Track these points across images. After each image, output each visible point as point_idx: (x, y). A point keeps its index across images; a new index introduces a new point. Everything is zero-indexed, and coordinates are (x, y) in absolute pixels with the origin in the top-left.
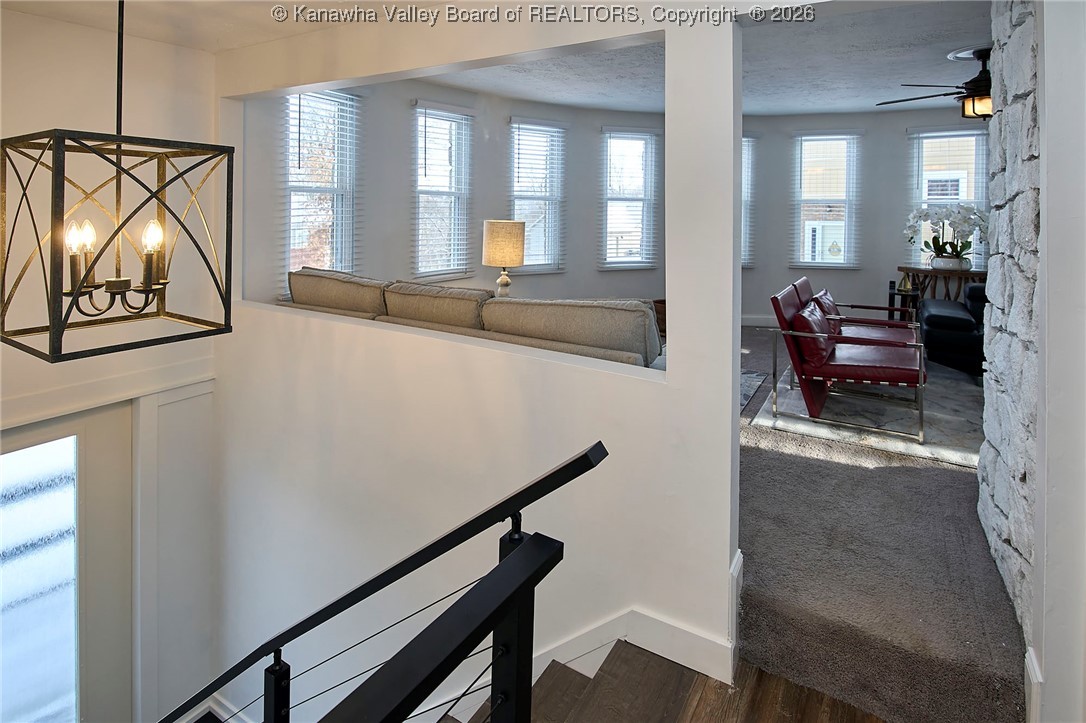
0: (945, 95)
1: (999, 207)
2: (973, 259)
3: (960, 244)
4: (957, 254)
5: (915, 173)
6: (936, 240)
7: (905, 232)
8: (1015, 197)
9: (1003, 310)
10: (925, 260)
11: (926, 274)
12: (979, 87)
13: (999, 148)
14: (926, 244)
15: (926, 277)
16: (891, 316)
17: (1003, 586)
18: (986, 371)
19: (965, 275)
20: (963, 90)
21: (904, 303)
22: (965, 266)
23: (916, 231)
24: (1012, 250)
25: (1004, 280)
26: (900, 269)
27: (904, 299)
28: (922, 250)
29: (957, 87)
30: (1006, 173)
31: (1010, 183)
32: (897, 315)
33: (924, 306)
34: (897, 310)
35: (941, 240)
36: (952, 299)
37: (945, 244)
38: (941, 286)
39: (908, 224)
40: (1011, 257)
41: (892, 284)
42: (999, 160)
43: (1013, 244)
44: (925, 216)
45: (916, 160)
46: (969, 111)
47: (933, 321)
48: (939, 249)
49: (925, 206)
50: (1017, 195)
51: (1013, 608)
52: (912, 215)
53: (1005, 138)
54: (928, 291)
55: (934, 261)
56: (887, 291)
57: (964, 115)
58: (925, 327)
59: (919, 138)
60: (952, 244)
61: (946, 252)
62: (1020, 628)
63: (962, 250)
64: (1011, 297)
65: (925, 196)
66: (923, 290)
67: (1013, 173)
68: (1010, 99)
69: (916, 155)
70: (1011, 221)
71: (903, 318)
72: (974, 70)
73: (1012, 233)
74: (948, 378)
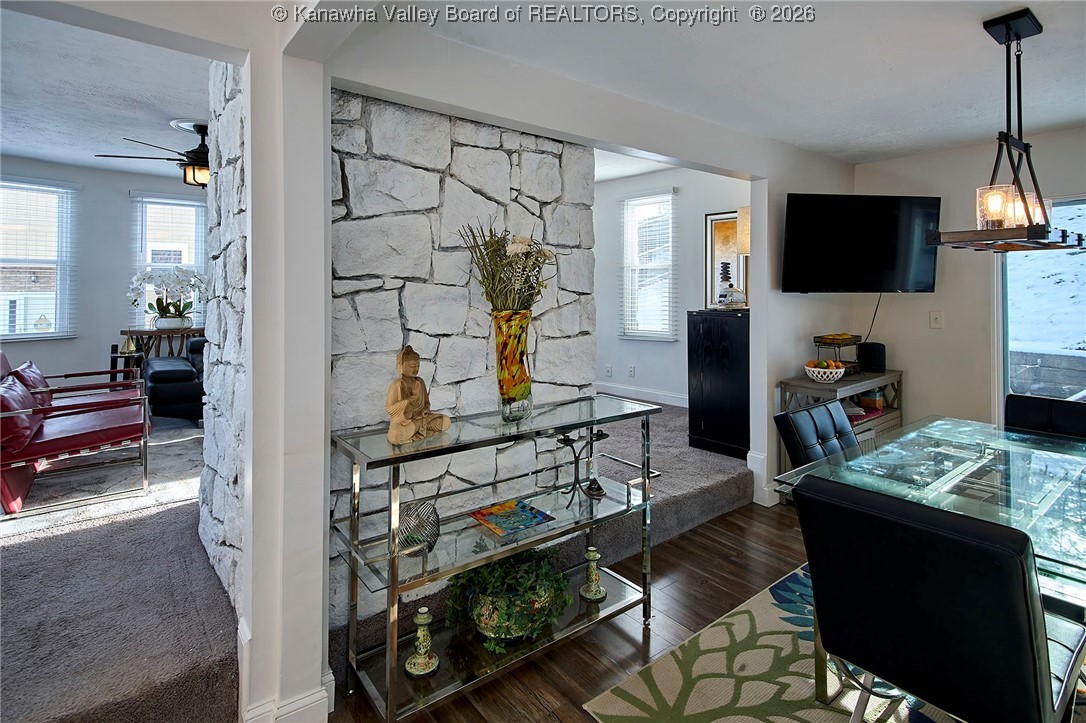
0: (168, 159)
1: (215, 258)
2: (194, 320)
3: (182, 305)
4: (180, 314)
5: (139, 236)
6: (159, 301)
7: (128, 294)
8: (228, 246)
9: (219, 345)
10: (148, 321)
11: (151, 335)
12: (198, 158)
13: (215, 206)
14: (150, 306)
15: (150, 338)
16: (113, 378)
17: (221, 583)
18: (205, 404)
19: (186, 333)
20: (185, 158)
21: (127, 364)
22: (186, 324)
23: (140, 293)
24: (226, 292)
25: (220, 319)
26: (123, 333)
27: (127, 360)
28: (146, 312)
29: (180, 154)
30: (221, 227)
31: (224, 235)
32: (120, 377)
33: (148, 365)
34: (120, 372)
35: (164, 301)
36: (176, 355)
37: (169, 305)
38: (165, 347)
39: (131, 287)
40: (225, 298)
41: (115, 348)
42: (215, 215)
43: (226, 286)
44: (149, 279)
45: (139, 223)
46: (190, 179)
47: (157, 377)
48: (163, 309)
49: (149, 269)
50: (230, 244)
51: (228, 597)
52: (135, 278)
53: (220, 196)
54: (153, 351)
55: (159, 322)
56: (108, 356)
57: (185, 181)
58: (149, 384)
59: (142, 202)
60: (174, 305)
61: (169, 312)
62: (233, 609)
63: (184, 309)
64: (225, 333)
65: (149, 260)
66: (147, 352)
67: (227, 226)
68: (224, 163)
69: (139, 218)
70: (225, 267)
71: (126, 377)
72: (194, 142)
73: (226, 278)
74: (171, 429)
